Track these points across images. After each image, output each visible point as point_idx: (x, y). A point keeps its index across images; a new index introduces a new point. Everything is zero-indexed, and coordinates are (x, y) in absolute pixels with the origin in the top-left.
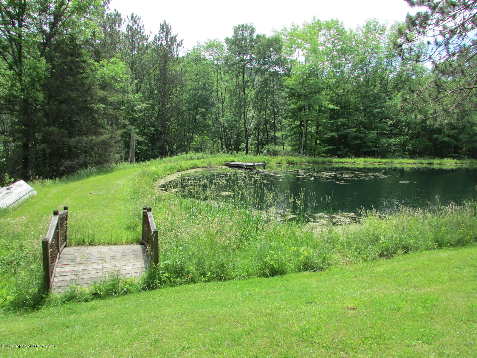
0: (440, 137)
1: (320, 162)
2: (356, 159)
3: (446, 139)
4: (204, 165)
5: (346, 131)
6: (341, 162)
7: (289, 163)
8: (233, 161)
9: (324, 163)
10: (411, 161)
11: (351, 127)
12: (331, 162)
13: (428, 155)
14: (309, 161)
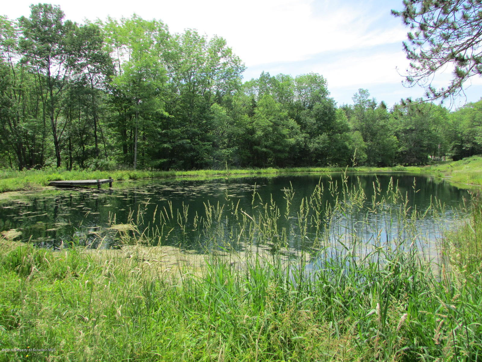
0: (259, 148)
1: (163, 176)
2: (197, 171)
3: (264, 150)
4: (19, 186)
5: (181, 142)
6: (184, 175)
7: (131, 178)
8: (59, 180)
9: (167, 177)
10: (244, 171)
11: (184, 138)
12: (175, 176)
13: (251, 165)
14: (152, 175)
